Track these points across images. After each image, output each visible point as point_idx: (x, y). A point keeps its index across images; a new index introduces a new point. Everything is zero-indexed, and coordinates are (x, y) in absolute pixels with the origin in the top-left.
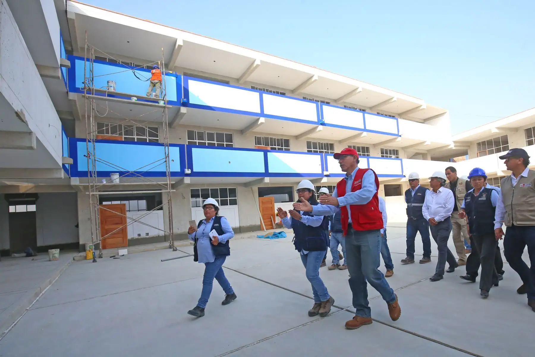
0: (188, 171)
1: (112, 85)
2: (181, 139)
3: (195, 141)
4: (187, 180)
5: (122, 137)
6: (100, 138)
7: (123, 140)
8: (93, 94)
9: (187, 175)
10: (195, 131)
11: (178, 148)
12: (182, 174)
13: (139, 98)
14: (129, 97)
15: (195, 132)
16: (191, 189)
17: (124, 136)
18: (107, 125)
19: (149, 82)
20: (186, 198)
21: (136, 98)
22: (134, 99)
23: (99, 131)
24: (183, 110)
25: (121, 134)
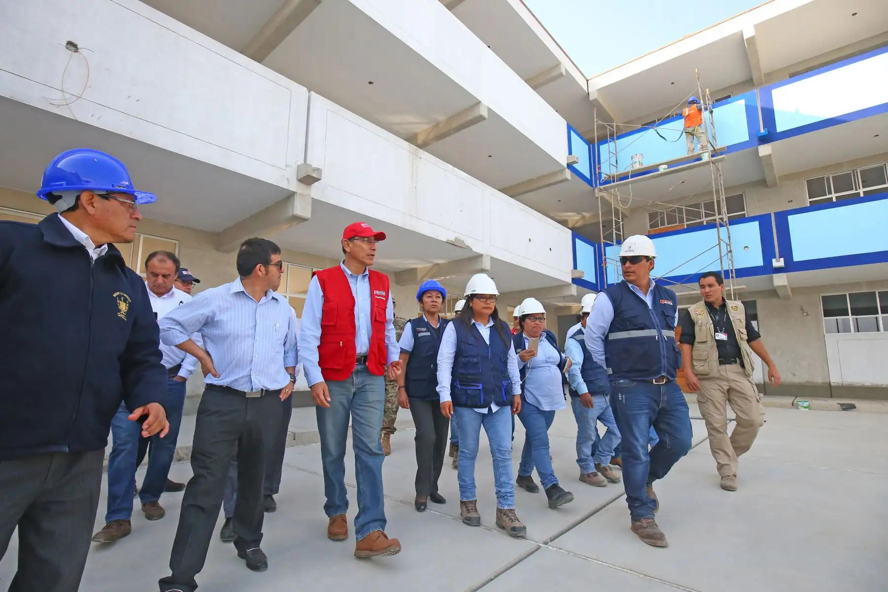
0: (778, 263)
1: (637, 160)
2: (792, 201)
3: (829, 196)
4: (780, 280)
5: (683, 225)
6: (653, 233)
7: (686, 227)
8: (614, 182)
9: (779, 270)
10: (826, 176)
11: (756, 224)
12: (767, 269)
13: (670, 164)
14: (655, 168)
15: (828, 179)
16: (822, 297)
17: (686, 223)
18: (662, 213)
19: (684, 133)
20: (809, 313)
21: (666, 166)
22: (663, 169)
23: (652, 224)
24: (764, 150)
25: (681, 221)
